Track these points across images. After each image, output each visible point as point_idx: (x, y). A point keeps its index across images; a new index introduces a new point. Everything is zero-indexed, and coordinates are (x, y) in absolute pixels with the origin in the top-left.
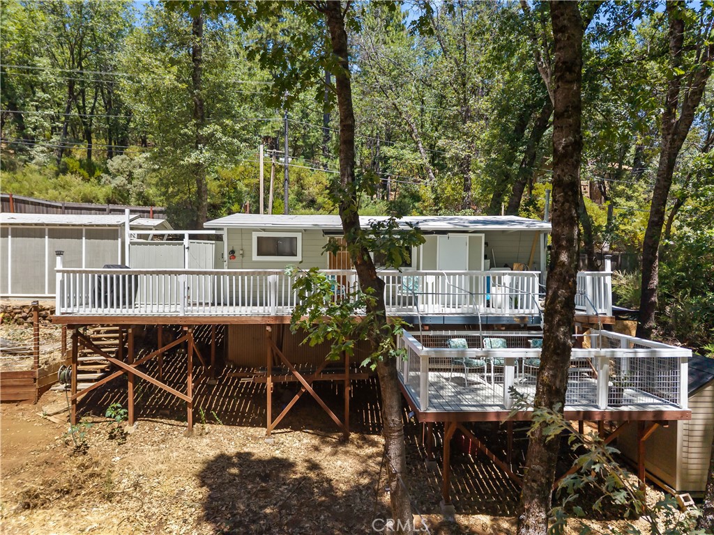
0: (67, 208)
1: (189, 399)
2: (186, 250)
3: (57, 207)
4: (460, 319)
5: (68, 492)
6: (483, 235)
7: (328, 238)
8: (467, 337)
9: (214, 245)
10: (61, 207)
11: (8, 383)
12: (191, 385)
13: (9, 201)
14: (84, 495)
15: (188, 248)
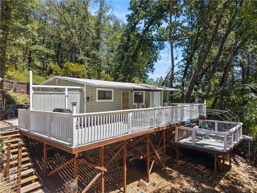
2: (67, 97)
7: (122, 92)
9: (80, 94)
15: (67, 96)
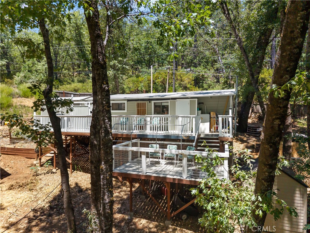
0: (81, 95)
1: (70, 161)
3: (78, 95)
4: (161, 136)
5: (21, 186)
6: (196, 99)
7: (136, 103)
8: (159, 144)
10: (79, 95)
11: (30, 152)
12: (71, 157)
13: (63, 93)
14: (26, 188)
15: (90, 108)
